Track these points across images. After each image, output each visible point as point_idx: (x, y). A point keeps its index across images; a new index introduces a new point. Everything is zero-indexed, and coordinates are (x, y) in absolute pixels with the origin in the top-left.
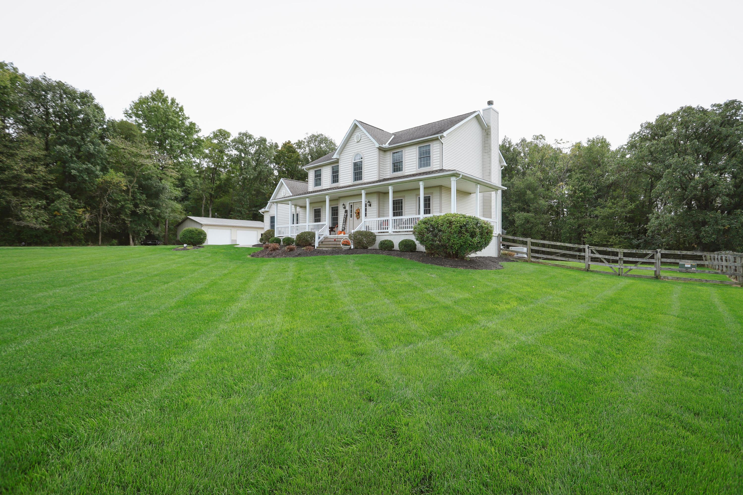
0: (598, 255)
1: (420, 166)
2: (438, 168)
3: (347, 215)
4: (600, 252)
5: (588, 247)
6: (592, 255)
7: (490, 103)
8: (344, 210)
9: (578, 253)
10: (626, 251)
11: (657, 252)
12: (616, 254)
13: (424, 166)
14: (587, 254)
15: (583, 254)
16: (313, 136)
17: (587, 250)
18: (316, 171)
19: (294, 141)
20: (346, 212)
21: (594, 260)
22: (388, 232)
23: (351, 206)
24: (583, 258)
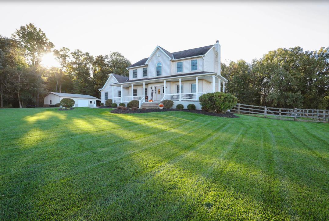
0: (270, 111)
1: (192, 70)
2: (201, 71)
3: (153, 92)
4: (271, 110)
5: (266, 108)
6: (268, 111)
7: (217, 42)
8: (151, 90)
9: (261, 110)
10: (282, 109)
11: (295, 109)
12: (278, 110)
13: (194, 70)
14: (265, 110)
15: (263, 110)
16: (114, 53)
17: (265, 109)
18: (133, 70)
19: (104, 55)
20: (153, 90)
21: (268, 113)
22: (179, 101)
23: (155, 88)
24: (264, 112)
